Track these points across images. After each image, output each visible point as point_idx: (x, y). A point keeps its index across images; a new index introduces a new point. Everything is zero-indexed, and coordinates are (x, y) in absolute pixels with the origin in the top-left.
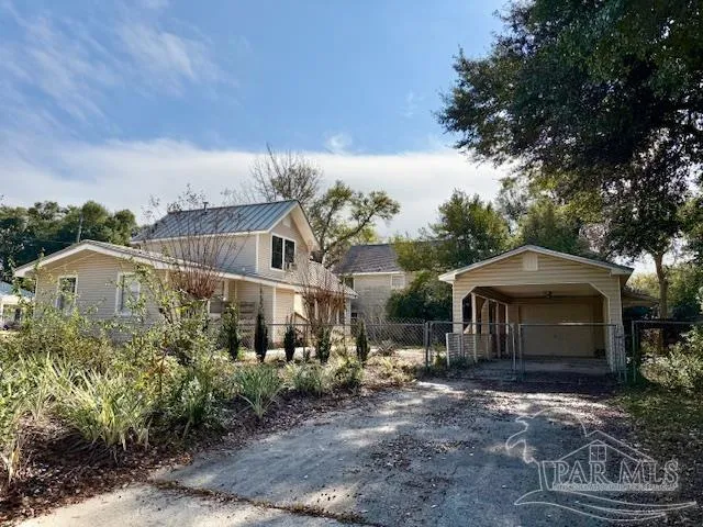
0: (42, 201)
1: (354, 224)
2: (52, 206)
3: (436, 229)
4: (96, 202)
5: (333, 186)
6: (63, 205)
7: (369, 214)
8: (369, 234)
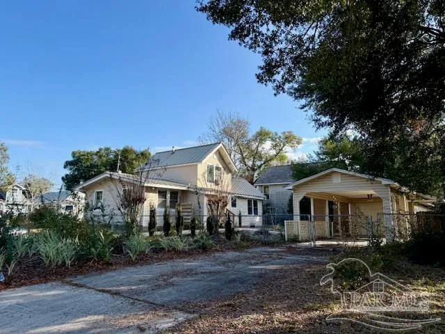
0: (102, 147)
1: (273, 152)
2: (107, 149)
3: (318, 154)
4: (130, 146)
5: (258, 130)
6: (113, 149)
7: (282, 145)
8: (283, 158)
